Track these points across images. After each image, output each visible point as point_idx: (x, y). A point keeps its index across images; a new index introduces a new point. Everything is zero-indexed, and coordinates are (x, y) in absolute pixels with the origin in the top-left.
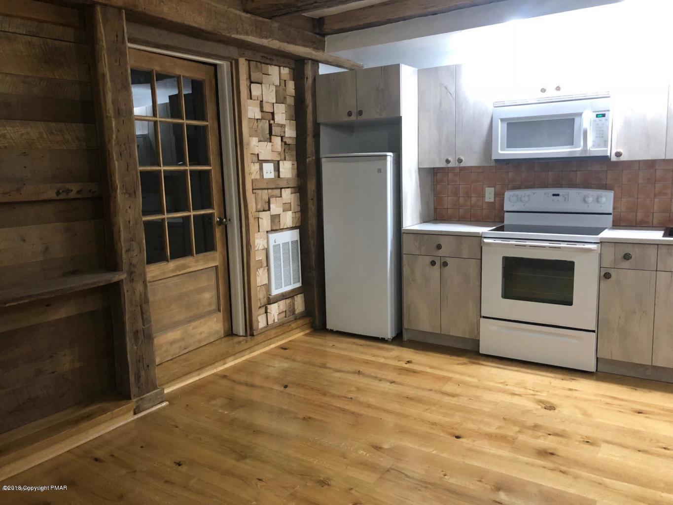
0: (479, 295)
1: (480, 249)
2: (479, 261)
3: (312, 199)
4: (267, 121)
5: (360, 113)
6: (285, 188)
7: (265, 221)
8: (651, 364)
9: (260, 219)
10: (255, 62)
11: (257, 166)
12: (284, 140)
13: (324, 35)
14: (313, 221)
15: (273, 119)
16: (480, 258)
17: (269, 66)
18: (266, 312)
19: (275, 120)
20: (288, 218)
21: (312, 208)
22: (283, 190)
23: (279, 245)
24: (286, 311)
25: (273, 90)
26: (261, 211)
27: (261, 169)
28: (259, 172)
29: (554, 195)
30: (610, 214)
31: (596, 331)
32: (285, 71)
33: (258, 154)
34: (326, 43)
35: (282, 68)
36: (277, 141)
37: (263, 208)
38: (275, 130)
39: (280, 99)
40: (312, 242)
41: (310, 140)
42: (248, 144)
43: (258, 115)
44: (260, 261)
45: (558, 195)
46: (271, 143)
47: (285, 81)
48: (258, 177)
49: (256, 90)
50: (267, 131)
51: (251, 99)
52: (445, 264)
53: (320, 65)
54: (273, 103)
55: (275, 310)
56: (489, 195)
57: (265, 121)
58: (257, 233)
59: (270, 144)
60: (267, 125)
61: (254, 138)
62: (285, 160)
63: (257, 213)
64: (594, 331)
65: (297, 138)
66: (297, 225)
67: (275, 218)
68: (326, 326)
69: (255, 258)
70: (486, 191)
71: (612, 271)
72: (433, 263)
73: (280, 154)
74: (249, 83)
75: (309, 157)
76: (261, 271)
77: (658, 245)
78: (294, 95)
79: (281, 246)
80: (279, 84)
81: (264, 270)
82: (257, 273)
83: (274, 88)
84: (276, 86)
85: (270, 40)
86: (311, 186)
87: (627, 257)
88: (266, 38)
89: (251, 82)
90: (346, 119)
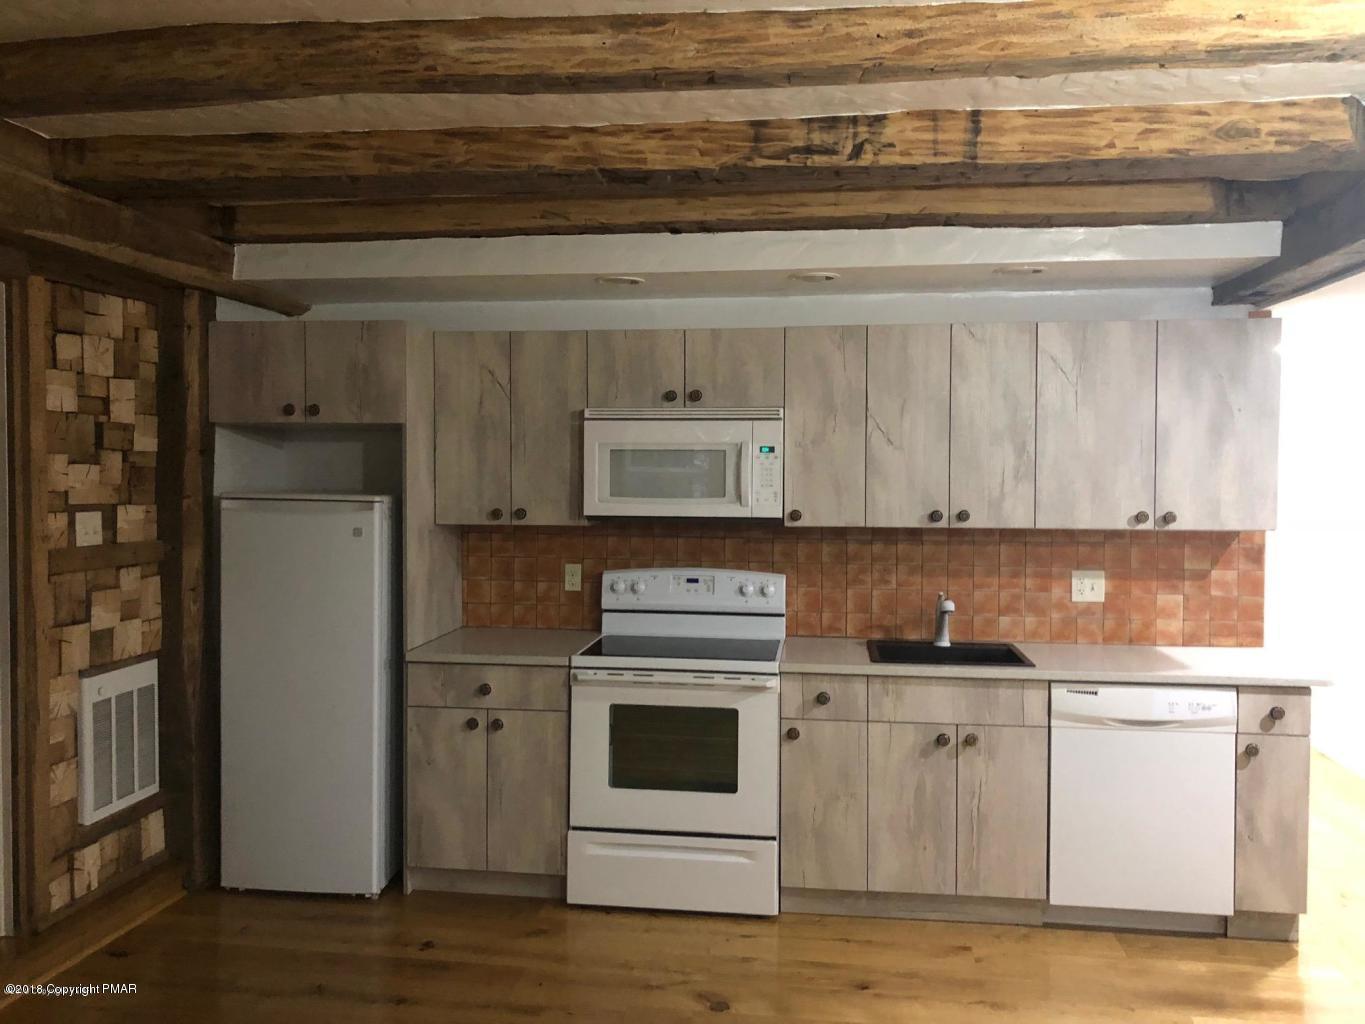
0: (564, 782)
1: (567, 691)
2: (564, 715)
3: (193, 590)
4: (92, 418)
5: (313, 410)
6: (128, 566)
7: (77, 646)
8: (865, 889)
9: (63, 643)
10: (68, 287)
11: (62, 520)
12: (131, 459)
13: (232, 242)
14: (192, 639)
15: (107, 412)
16: (566, 708)
17: (101, 296)
18: (71, 869)
19: (112, 416)
20: (132, 636)
21: (192, 608)
22: (123, 571)
23: (109, 700)
24: (117, 859)
25: (107, 350)
26: (67, 625)
27: (72, 523)
28: (66, 533)
29: (690, 581)
30: (783, 615)
31: (778, 839)
32: (137, 308)
33: (66, 492)
34: (236, 259)
35: (130, 301)
36: (114, 461)
37: (73, 616)
38: (109, 437)
39: (125, 368)
40: (190, 689)
41: (192, 459)
42: (44, 470)
43: (70, 404)
44: (61, 746)
45: (696, 581)
46: (98, 467)
47: (137, 330)
48: (64, 544)
49: (67, 347)
50: (92, 439)
51: (55, 366)
52: (496, 725)
53: (220, 301)
54: (108, 378)
55: (91, 861)
56: (573, 578)
57: (85, 416)
58: (55, 677)
59: (95, 469)
60: (90, 427)
61: (57, 457)
62: (130, 503)
63: (58, 629)
64: (774, 838)
65: (161, 454)
66: (154, 649)
67: (101, 641)
68: (220, 881)
69: (48, 740)
70: (566, 571)
71: (800, 726)
72: (472, 724)
73: (118, 489)
74: (50, 333)
75: (189, 497)
76: (60, 771)
77: (868, 676)
78: (157, 360)
79: (113, 701)
80: (121, 336)
81: (69, 765)
82: (52, 775)
83: (110, 345)
84: (116, 340)
85: (114, 245)
86: (192, 559)
87: (822, 699)
88: (104, 240)
89: (58, 331)
90: (281, 419)
